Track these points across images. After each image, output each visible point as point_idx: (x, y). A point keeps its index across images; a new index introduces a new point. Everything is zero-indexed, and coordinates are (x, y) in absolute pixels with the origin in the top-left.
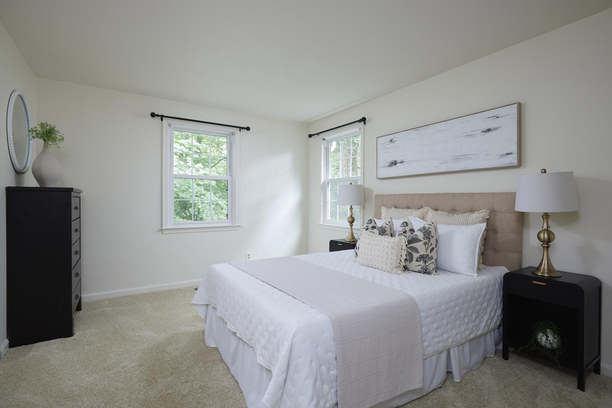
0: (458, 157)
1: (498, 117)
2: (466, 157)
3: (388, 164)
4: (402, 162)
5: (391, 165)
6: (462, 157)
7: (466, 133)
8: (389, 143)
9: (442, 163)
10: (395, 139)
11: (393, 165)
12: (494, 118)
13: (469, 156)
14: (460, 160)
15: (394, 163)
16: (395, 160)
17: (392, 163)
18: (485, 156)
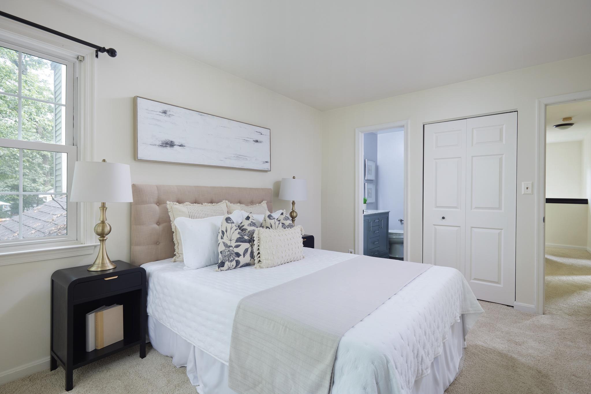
0: (238, 156)
1: (261, 134)
2: (244, 157)
3: (160, 143)
4: (181, 146)
5: (164, 145)
6: (241, 157)
7: (244, 137)
8: (160, 114)
9: (226, 158)
10: (171, 113)
11: (169, 146)
12: (259, 133)
13: (246, 157)
14: (240, 159)
15: (171, 144)
16: (171, 139)
17: (167, 143)
18: (256, 160)
